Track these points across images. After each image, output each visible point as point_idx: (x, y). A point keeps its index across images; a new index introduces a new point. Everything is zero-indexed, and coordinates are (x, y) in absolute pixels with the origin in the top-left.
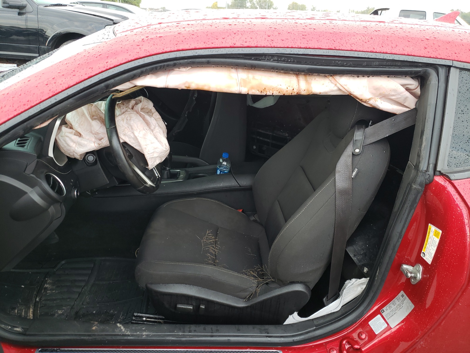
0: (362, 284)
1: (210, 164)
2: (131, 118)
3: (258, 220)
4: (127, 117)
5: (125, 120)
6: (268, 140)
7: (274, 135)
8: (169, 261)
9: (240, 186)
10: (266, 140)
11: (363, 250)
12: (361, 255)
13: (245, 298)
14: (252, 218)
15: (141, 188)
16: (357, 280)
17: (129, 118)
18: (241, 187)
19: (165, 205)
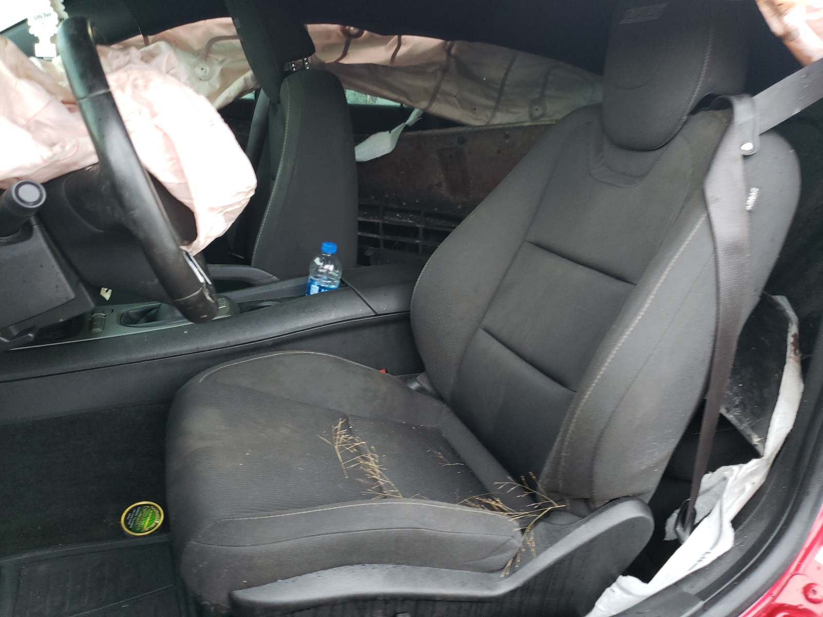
0: (752, 474)
1: (282, 279)
2: (147, 81)
3: (427, 387)
4: (135, 79)
5: (128, 88)
6: (375, 236)
7: (386, 222)
8: (279, 509)
9: (377, 315)
10: (370, 235)
11: (736, 395)
12: (736, 406)
13: (502, 569)
14: (414, 386)
15: (194, 297)
16: (740, 469)
17: (140, 82)
18: (379, 315)
19: (201, 378)
